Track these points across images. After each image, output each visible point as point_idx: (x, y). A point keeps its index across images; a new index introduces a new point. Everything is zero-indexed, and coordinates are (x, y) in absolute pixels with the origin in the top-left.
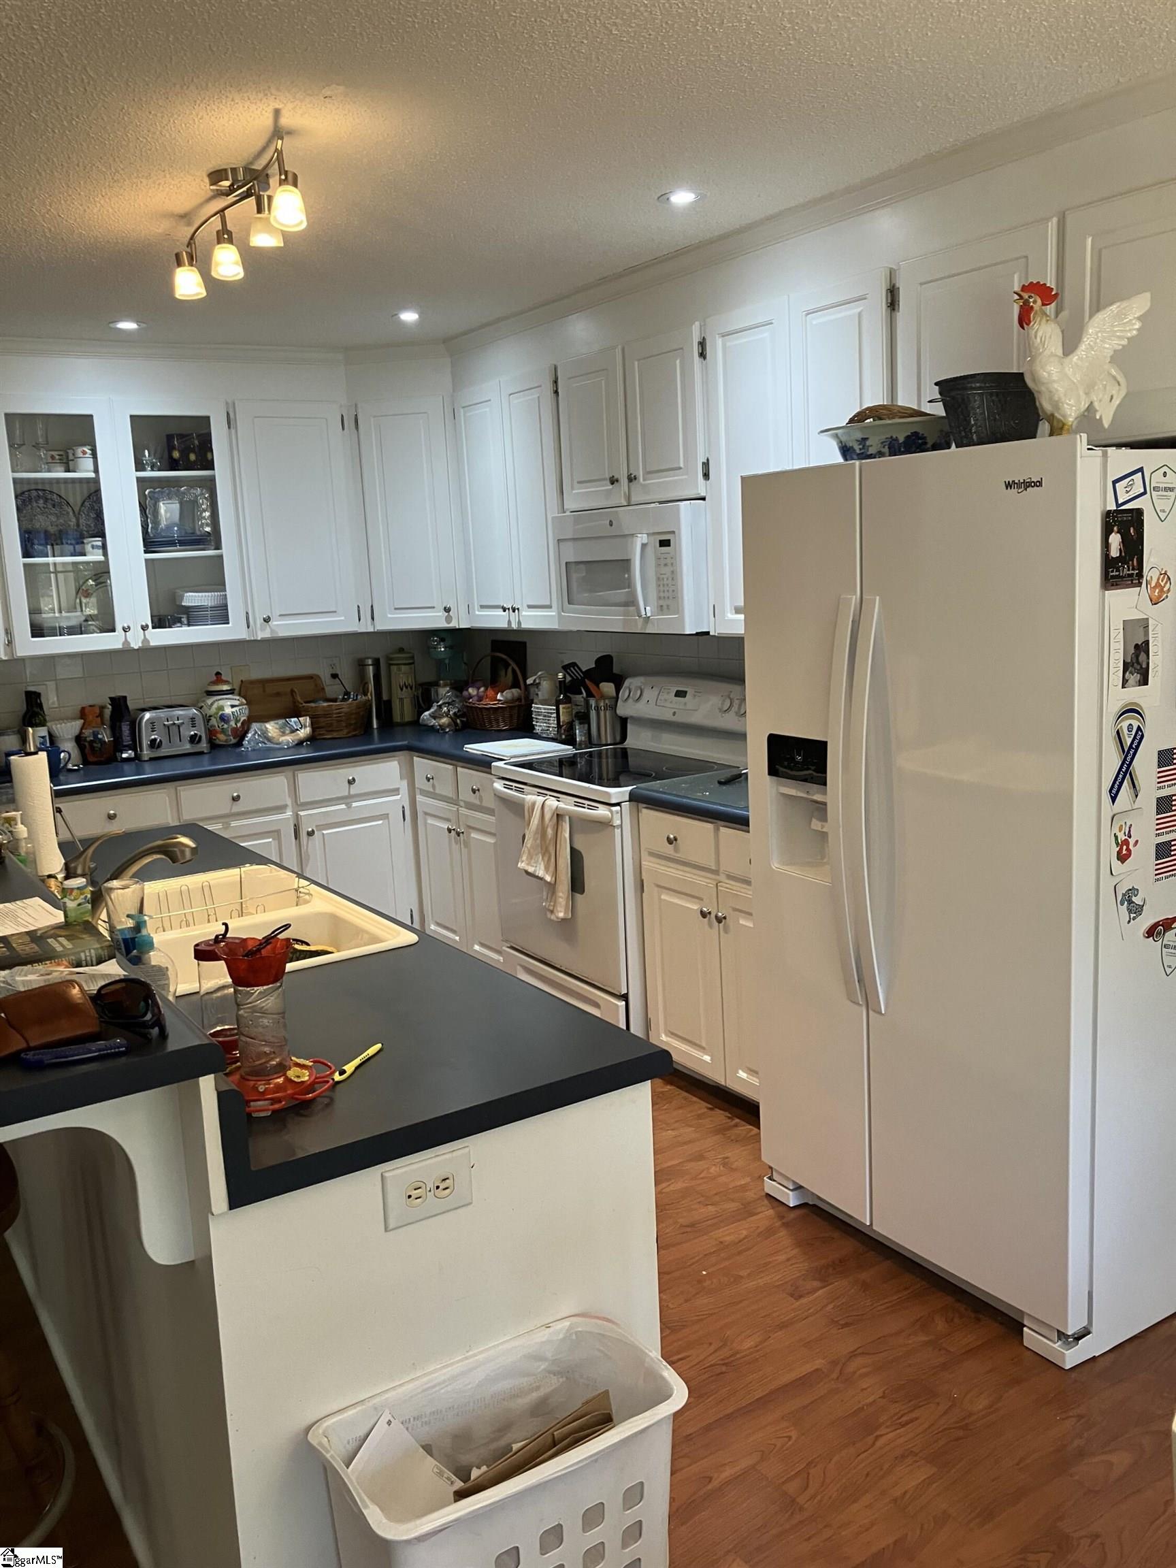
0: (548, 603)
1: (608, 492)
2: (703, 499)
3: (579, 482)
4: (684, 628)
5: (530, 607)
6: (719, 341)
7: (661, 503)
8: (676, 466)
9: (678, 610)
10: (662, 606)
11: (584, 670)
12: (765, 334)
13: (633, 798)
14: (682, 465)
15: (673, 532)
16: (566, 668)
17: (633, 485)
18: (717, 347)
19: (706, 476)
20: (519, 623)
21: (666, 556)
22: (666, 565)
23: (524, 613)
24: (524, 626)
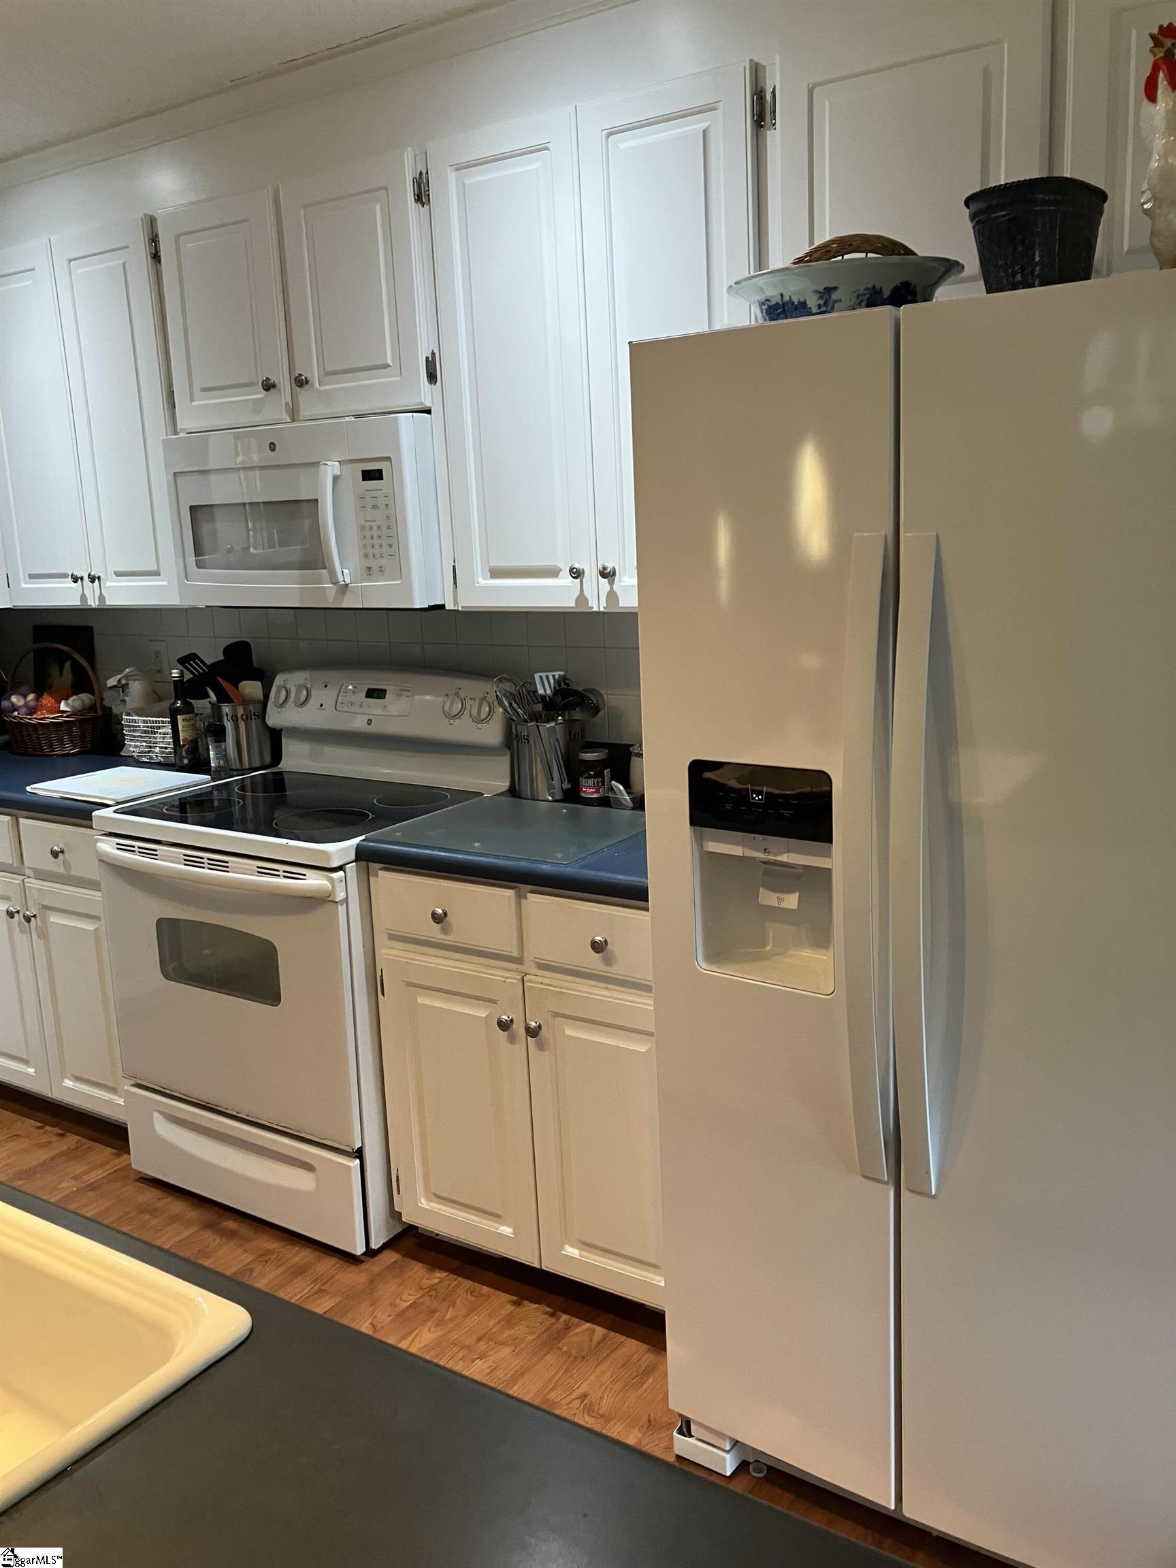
0: (154, 568)
1: (257, 406)
2: (428, 412)
3: (203, 390)
4: (412, 600)
5: (118, 574)
6: (452, 176)
7: (356, 416)
8: (380, 362)
9: (401, 571)
10: (369, 568)
11: (208, 663)
12: (533, 164)
13: (362, 855)
14: (390, 362)
15: (388, 459)
16: (183, 661)
17: (303, 395)
18: (446, 187)
19: (432, 377)
20: (102, 597)
21: (373, 494)
22: (375, 507)
23: (109, 584)
24: (111, 602)
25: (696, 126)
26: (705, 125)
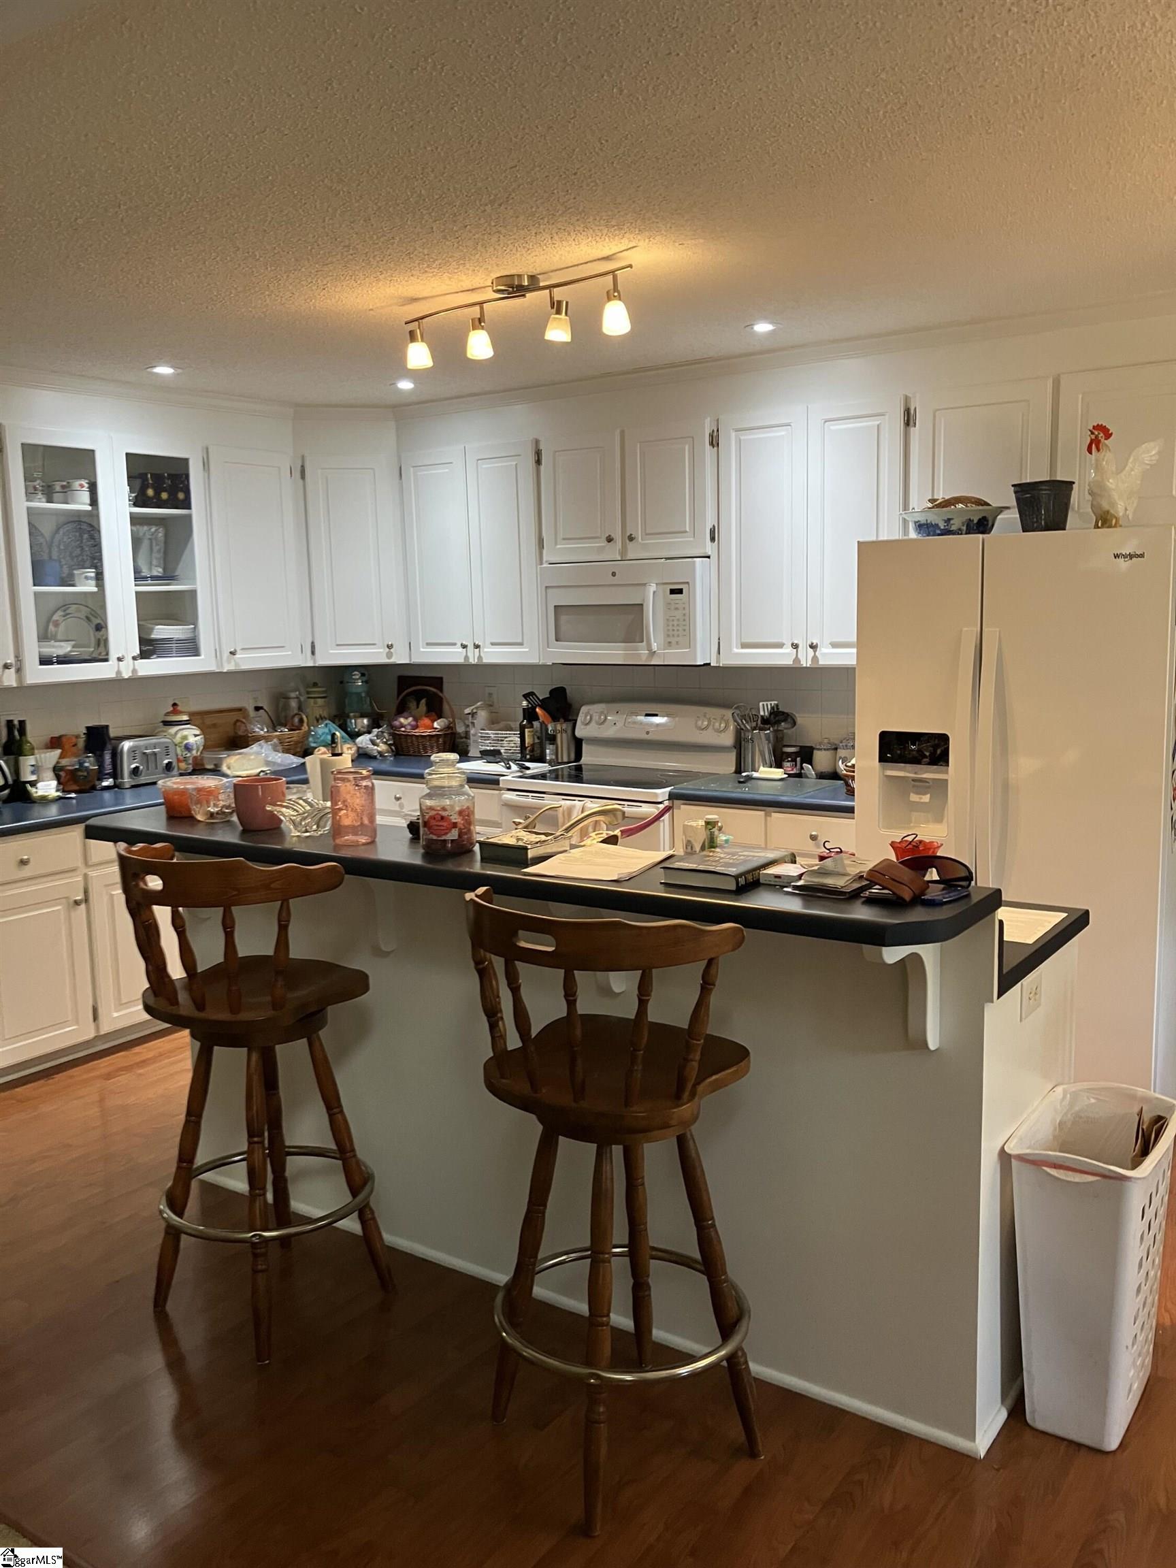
0: (519, 640)
1: (601, 549)
2: (709, 557)
3: (564, 539)
4: (695, 659)
5: (493, 644)
6: (733, 434)
7: (667, 559)
8: (683, 530)
9: (690, 643)
10: (670, 642)
12: (781, 432)
13: (672, 797)
14: (688, 530)
15: (688, 583)
16: (526, 696)
17: (630, 545)
18: (729, 440)
19: (713, 539)
20: (480, 657)
21: (677, 601)
22: (677, 609)
23: (486, 650)
24: (486, 660)
25: (874, 422)
26: (878, 422)
